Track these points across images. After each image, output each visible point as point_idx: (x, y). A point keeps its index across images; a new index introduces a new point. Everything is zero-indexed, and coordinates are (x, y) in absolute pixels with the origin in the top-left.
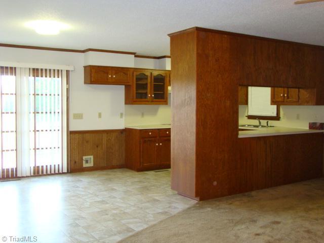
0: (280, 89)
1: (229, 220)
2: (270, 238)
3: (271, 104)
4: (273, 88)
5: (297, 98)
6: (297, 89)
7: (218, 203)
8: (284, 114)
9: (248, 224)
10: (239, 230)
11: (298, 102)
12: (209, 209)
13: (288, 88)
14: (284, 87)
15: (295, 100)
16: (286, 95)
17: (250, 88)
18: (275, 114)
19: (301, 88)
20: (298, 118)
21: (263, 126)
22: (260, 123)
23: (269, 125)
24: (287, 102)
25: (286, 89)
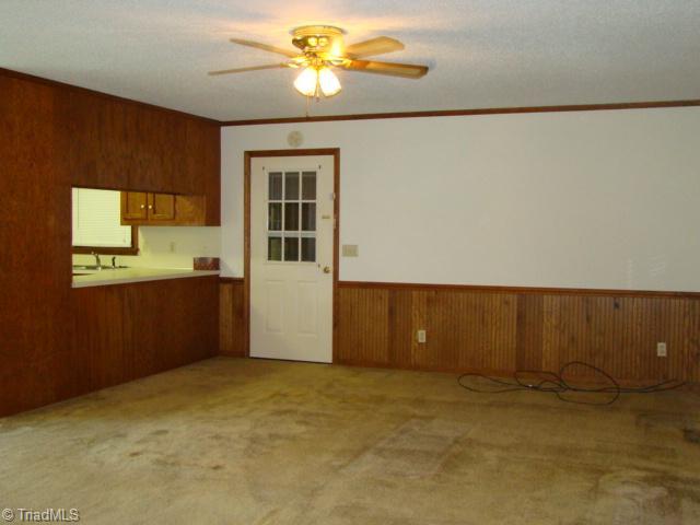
0: (138, 194)
1: (75, 440)
2: (157, 456)
3: (122, 224)
4: (125, 193)
5: (172, 212)
6: (172, 196)
7: (41, 417)
8: (146, 243)
9: (110, 441)
10: (99, 452)
11: (175, 220)
12: (28, 429)
13: (154, 193)
14: (146, 192)
15: (167, 216)
16: (150, 207)
17: (75, 191)
18: (127, 244)
19: (179, 194)
20: (172, 249)
21: (104, 268)
22: (98, 260)
23: (117, 265)
24: (152, 220)
25: (150, 196)
